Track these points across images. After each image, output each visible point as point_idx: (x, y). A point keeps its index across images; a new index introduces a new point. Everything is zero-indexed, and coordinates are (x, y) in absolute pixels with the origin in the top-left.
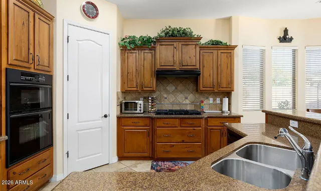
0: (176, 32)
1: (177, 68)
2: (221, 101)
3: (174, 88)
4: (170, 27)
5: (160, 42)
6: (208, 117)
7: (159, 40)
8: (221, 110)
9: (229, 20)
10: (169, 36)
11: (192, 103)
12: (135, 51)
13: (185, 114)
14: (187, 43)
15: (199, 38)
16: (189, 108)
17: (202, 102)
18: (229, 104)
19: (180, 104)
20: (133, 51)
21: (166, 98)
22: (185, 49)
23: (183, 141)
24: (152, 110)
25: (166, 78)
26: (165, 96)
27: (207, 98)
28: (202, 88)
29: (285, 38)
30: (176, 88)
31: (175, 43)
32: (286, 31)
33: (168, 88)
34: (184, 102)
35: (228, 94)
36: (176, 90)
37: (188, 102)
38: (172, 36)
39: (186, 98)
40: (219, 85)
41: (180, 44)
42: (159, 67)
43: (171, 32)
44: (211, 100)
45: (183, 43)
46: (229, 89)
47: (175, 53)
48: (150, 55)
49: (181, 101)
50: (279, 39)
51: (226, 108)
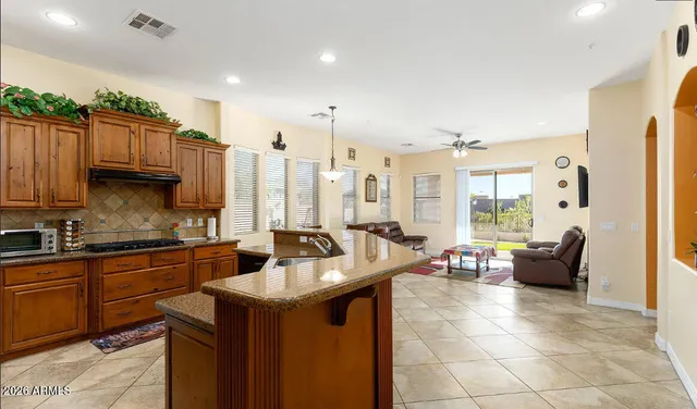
0: (134, 106)
1: (136, 167)
2: (206, 222)
3: (121, 202)
4: (120, 93)
5: (101, 116)
6: (196, 247)
7: (100, 112)
8: (206, 235)
9: (216, 104)
10: (119, 109)
11: (157, 228)
12: (32, 123)
13: (156, 246)
14: (156, 129)
15: (176, 125)
16: (151, 237)
17: (176, 225)
18: (218, 226)
19: (134, 231)
20: (24, 122)
21: (102, 221)
22: (152, 137)
23: (156, 290)
24: (75, 245)
25: (104, 183)
26: (101, 217)
27: (184, 219)
28: (179, 204)
29: (279, 145)
30: (126, 203)
31: (132, 125)
32: (279, 135)
33: (108, 202)
34: (141, 228)
35: (216, 212)
36: (127, 206)
37: (149, 226)
38: (126, 110)
39: (146, 220)
40: (205, 198)
41: (143, 128)
42: (97, 163)
43: (123, 104)
44: (190, 223)
45: (149, 127)
46: (218, 205)
47: (133, 142)
48: (73, 137)
49: (136, 226)
50: (273, 143)
51: (212, 233)
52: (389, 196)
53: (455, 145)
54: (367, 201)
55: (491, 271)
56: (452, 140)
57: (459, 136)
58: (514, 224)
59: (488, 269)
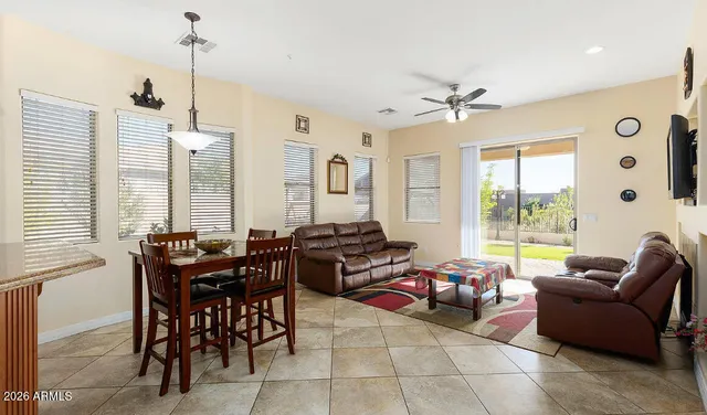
29: (145, 99)
32: (147, 85)
50: (134, 96)
52: (371, 188)
53: (450, 101)
54: (330, 192)
55: (505, 304)
56: (444, 94)
57: (454, 87)
58: (553, 222)
59: (499, 299)
